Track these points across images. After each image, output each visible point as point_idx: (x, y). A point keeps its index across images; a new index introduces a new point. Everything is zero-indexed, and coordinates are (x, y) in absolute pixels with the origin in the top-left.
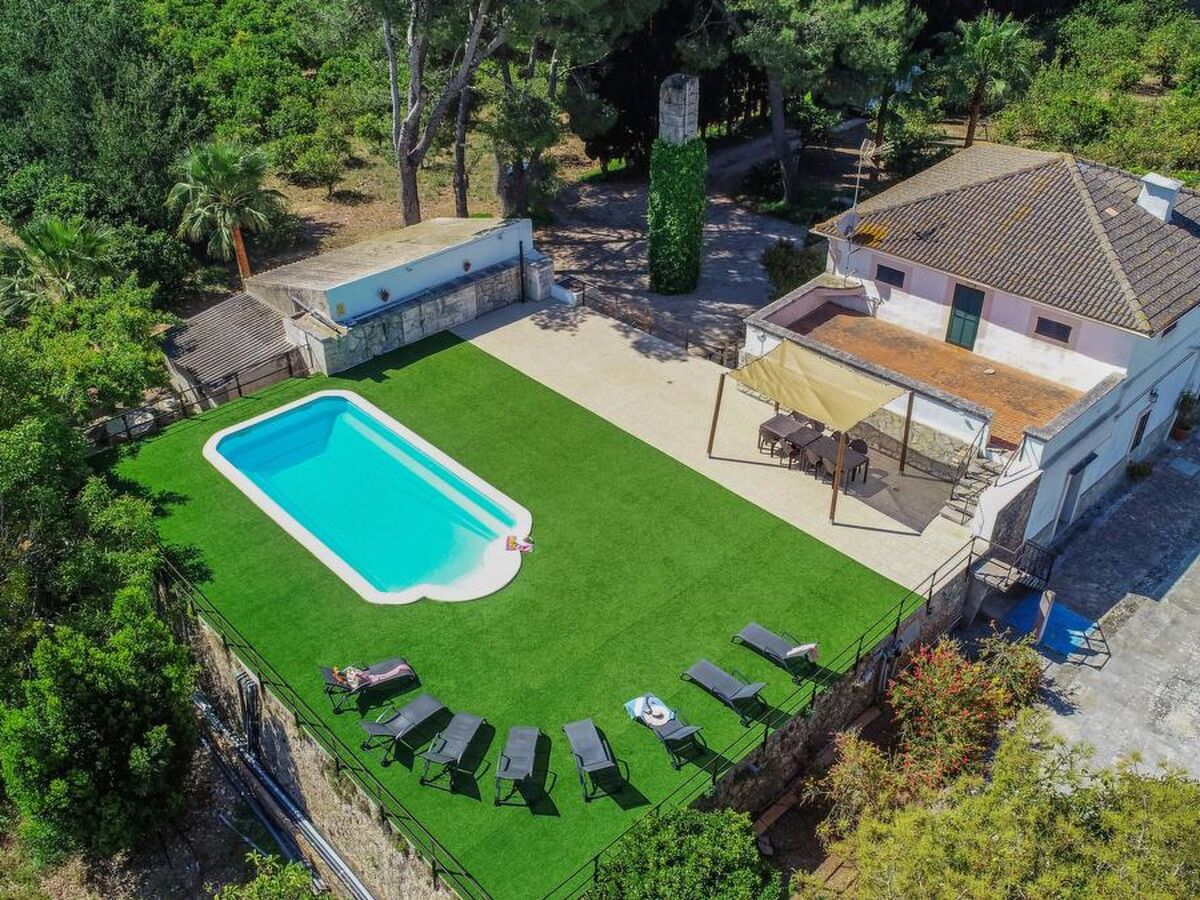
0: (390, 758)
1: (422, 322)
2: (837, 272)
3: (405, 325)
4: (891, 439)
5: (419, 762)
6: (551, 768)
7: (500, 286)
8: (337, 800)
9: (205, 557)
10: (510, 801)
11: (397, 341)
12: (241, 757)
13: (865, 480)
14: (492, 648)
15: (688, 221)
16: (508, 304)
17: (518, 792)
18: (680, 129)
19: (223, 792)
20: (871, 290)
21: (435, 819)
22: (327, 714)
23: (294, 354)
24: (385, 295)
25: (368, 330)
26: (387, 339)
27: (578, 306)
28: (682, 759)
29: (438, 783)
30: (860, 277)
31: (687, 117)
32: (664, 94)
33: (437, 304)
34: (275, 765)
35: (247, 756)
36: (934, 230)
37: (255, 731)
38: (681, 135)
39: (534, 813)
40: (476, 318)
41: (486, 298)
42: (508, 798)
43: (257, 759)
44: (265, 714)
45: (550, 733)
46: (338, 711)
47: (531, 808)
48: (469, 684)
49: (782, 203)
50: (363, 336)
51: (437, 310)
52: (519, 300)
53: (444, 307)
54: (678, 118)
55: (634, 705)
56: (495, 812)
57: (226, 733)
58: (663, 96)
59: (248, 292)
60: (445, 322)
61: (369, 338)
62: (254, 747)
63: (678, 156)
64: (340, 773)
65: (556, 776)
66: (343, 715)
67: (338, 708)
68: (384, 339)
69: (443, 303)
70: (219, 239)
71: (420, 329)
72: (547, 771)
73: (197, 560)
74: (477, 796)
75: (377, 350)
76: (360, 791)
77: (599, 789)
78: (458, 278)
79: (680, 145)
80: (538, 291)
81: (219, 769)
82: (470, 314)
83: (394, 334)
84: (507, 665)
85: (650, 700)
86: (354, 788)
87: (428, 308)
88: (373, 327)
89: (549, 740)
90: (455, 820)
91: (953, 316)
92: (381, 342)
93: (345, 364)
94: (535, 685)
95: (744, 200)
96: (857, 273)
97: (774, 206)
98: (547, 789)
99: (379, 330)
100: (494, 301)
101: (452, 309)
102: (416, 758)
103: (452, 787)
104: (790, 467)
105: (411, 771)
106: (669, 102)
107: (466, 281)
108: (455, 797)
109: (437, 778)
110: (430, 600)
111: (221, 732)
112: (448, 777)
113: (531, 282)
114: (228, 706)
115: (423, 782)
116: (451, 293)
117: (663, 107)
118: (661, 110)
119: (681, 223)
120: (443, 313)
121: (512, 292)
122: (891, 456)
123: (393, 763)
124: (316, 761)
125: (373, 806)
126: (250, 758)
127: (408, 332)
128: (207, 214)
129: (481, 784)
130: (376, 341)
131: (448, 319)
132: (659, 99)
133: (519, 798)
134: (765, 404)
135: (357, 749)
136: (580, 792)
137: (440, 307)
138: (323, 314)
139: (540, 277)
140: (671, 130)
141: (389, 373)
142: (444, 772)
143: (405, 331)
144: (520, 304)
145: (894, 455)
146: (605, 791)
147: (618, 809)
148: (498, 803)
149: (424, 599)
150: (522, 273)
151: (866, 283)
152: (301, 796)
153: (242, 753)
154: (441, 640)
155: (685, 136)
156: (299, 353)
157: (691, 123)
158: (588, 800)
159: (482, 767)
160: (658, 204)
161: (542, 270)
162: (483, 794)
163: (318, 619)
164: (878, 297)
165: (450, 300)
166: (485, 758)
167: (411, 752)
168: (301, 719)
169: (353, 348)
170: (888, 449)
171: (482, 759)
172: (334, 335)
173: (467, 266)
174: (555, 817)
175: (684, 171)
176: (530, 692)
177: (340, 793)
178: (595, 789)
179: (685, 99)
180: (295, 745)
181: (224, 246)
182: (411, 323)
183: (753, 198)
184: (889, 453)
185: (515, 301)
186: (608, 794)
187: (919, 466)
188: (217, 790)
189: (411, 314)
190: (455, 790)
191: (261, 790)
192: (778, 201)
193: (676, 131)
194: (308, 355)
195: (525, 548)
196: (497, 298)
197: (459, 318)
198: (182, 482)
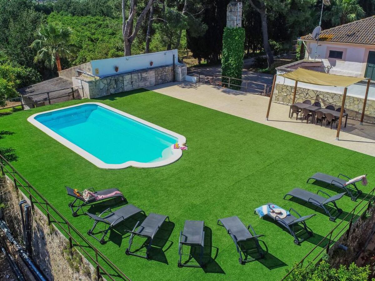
0: (106, 239)
1: (132, 82)
2: (310, 57)
3: (125, 82)
4: (353, 111)
5: (125, 242)
6: (213, 244)
7: (165, 73)
8: (71, 271)
9: (16, 152)
10: (189, 264)
11: (121, 89)
12: (21, 256)
13: (345, 126)
14: (170, 186)
15: (238, 60)
16: (168, 82)
17: (193, 259)
18: (235, 22)
19: (8, 277)
20: (326, 63)
21: (136, 275)
22: (68, 217)
23: (76, 92)
24: (116, 69)
25: (109, 81)
26: (117, 87)
27: (196, 82)
28: (300, 239)
29: (138, 253)
30: (321, 58)
31: (238, 17)
32: (229, 8)
33: (138, 76)
34: (39, 258)
35: (24, 254)
36: (355, 33)
37: (29, 237)
38: (235, 24)
39: (206, 272)
40: (155, 85)
41: (159, 78)
42: (187, 262)
43: (30, 257)
44: (34, 225)
45: (210, 226)
46: (75, 215)
47: (203, 268)
48: (157, 202)
49: (267, 69)
50: (106, 83)
51: (139, 78)
52: (172, 81)
53: (141, 78)
54: (234, 17)
55: (262, 209)
56: (179, 271)
57: (15, 243)
58: (228, 9)
59: (60, 77)
60: (142, 84)
61: (109, 84)
62: (28, 249)
63: (234, 32)
64: (73, 249)
65: (218, 249)
66: (79, 217)
67: (76, 213)
68: (115, 86)
69: (141, 75)
70: (50, 60)
71: (131, 85)
72: (211, 246)
73: (11, 153)
74: (166, 262)
75: (112, 91)
76: (85, 260)
77: (249, 257)
78: (147, 68)
79: (235, 28)
80: (180, 77)
81: (9, 264)
82: (152, 83)
83: (120, 85)
84: (179, 193)
85: (271, 206)
86: (81, 260)
87: (135, 77)
88: (111, 80)
89: (210, 229)
90: (150, 276)
91: (368, 67)
92: (114, 88)
93: (98, 95)
94: (197, 202)
95: (252, 69)
96: (320, 57)
97: (264, 70)
98: (213, 256)
99: (113, 82)
100: (162, 79)
101: (145, 79)
102: (123, 240)
103: (148, 255)
104: (307, 123)
105: (120, 247)
106: (231, 11)
107: (151, 69)
108: (150, 262)
109: (137, 251)
110: (134, 168)
111: (12, 243)
112: (145, 250)
113: (177, 73)
114: (18, 228)
115: (128, 252)
116: (145, 72)
117: (228, 14)
118: (227, 15)
119: (235, 60)
120: (141, 80)
121: (170, 77)
122: (353, 119)
123: (108, 243)
124: (59, 247)
125: (92, 269)
126: (26, 256)
127: (126, 86)
128: (46, 50)
129: (167, 254)
130: (112, 86)
131: (143, 83)
132: (227, 11)
133: (193, 262)
134: (286, 106)
135: (85, 235)
136: (236, 259)
137: (140, 77)
138: (89, 74)
139: (181, 71)
140: (232, 22)
141: (117, 98)
142: (142, 247)
143: (125, 85)
144: (173, 82)
145: (354, 118)
146: (253, 257)
147: (266, 270)
148: (180, 265)
149: (131, 167)
150: (174, 69)
151: (323, 60)
152: (52, 275)
153: (22, 253)
154: (140, 183)
155: (237, 24)
156: (78, 92)
157: (239, 20)
158: (243, 263)
159: (168, 244)
160: (226, 53)
161: (182, 68)
162: (169, 260)
163: (70, 175)
164: (330, 65)
165: (144, 75)
166: (170, 239)
167: (121, 236)
168: (51, 219)
169: (102, 88)
170: (351, 117)
171: (167, 240)
172: (94, 80)
173: (151, 63)
174: (223, 274)
175: (237, 38)
176: (194, 206)
177: (72, 265)
178: (246, 257)
179: (237, 10)
180: (48, 239)
181: (52, 63)
182: (127, 81)
183: (256, 68)
184: (352, 118)
185: (170, 81)
186: (256, 260)
187: (369, 122)
188: (4, 276)
189: (128, 77)
190: (149, 257)
191: (29, 273)
192: (266, 68)
193: (234, 22)
194: (82, 93)
195: (183, 148)
196: (163, 78)
197: (148, 84)
198: (14, 128)
